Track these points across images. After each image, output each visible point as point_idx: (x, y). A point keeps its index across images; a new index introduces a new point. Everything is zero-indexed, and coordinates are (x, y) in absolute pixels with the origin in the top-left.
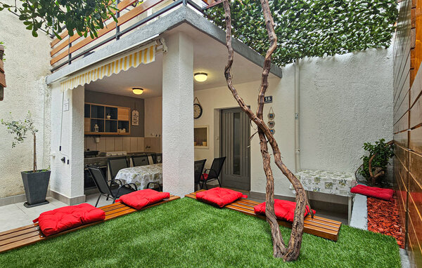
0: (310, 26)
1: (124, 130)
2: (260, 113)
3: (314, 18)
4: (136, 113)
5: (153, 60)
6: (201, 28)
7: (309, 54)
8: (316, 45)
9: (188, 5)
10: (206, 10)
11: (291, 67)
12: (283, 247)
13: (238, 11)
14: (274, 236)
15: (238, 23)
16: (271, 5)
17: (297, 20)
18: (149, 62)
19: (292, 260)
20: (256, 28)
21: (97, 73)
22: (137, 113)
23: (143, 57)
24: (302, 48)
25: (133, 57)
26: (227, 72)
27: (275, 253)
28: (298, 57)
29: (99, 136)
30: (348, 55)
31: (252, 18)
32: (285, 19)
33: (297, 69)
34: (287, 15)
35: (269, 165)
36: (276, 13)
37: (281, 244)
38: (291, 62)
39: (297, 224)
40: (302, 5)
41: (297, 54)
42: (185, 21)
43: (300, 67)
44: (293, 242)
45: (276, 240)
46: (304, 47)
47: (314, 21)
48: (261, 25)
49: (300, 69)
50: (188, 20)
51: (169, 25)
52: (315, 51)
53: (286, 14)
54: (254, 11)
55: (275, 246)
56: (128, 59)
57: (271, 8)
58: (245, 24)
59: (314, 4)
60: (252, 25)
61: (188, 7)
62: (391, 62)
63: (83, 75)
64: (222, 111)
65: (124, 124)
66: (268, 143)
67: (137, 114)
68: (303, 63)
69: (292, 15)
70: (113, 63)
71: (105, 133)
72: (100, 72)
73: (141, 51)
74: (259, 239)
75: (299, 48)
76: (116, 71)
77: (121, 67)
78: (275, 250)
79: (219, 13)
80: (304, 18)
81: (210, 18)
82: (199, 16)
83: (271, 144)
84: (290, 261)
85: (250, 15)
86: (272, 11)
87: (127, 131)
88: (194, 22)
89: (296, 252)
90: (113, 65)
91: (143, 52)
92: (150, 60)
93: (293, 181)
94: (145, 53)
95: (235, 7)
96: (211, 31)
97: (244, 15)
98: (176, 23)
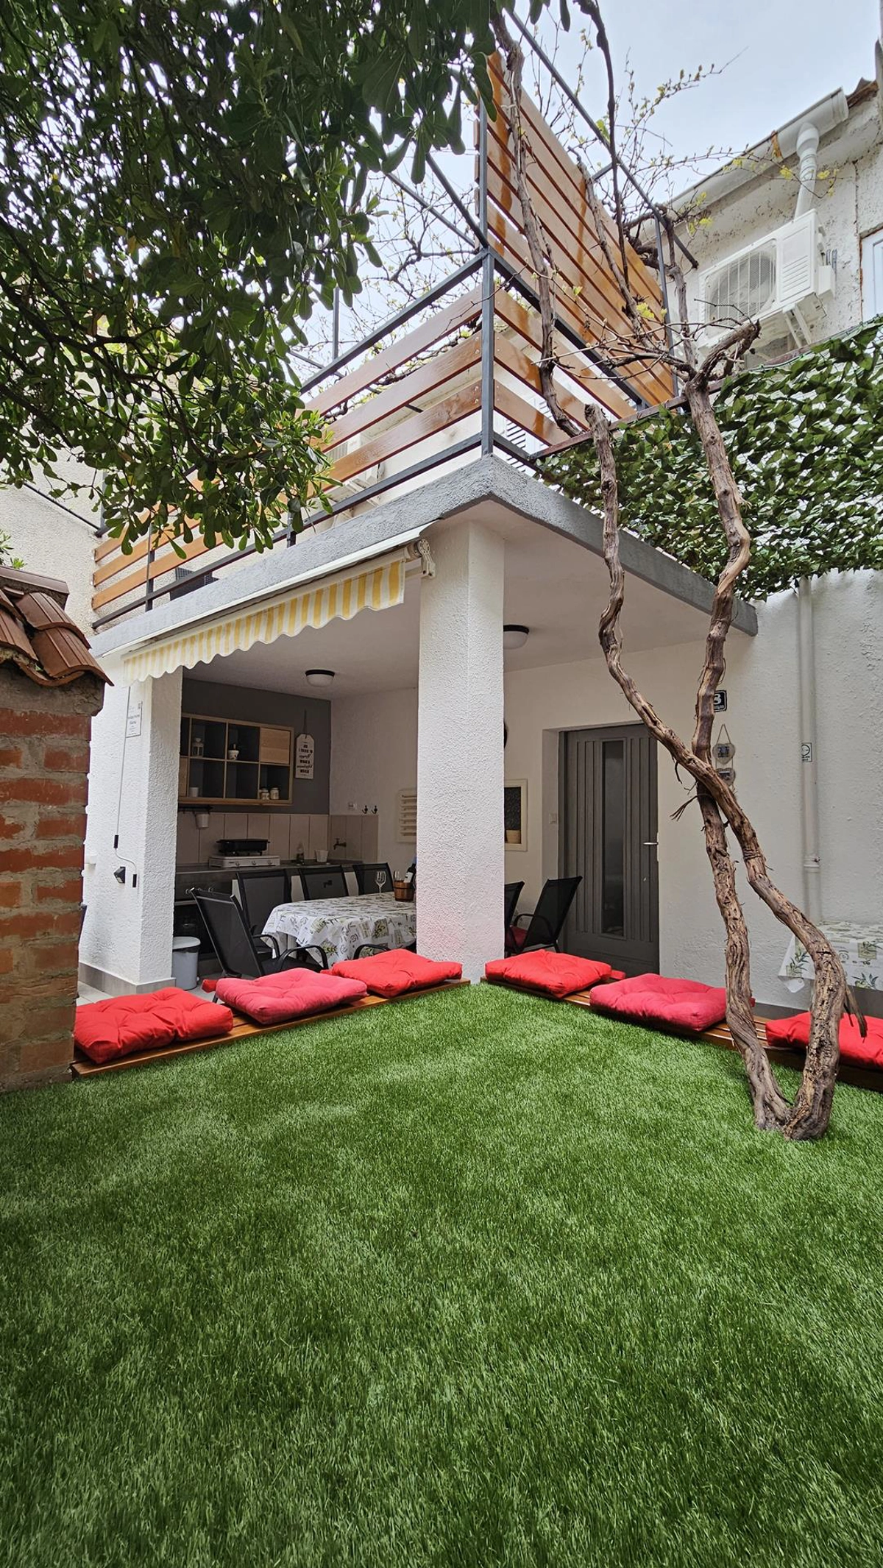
0: (843, 489)
1: (275, 791)
2: (704, 743)
3: (855, 467)
4: (307, 741)
5: (400, 599)
6: (532, 512)
7: (842, 564)
8: (864, 539)
9: (497, 451)
10: (543, 459)
11: (786, 603)
12: (780, 1107)
13: (635, 459)
14: (755, 1078)
15: (630, 489)
16: (729, 441)
17: (804, 473)
18: (385, 604)
19: (807, 1137)
20: (683, 501)
21: (232, 633)
22: (310, 741)
23: (369, 592)
24: (819, 547)
25: (340, 590)
26: (608, 629)
27: (761, 1121)
28: (805, 571)
29: (208, 809)
31: (672, 476)
32: (769, 474)
33: (806, 609)
34: (776, 465)
35: (732, 889)
36: (742, 459)
37: (776, 1098)
38: (785, 586)
39: (821, 1045)
40: (820, 437)
41: (804, 564)
42: (491, 496)
43: (814, 602)
44: (810, 1092)
45: (760, 1089)
46: (825, 544)
47: (858, 474)
48: (698, 492)
49: (814, 607)
50: (497, 493)
51: (444, 506)
52: (863, 553)
53: (772, 460)
54: (680, 459)
55: (759, 1104)
56: (326, 596)
57: (728, 449)
58: (652, 489)
59: (854, 433)
60: (671, 492)
61: (497, 459)
63: (193, 639)
64: (566, 735)
65: (276, 776)
66: (729, 830)
67: (311, 747)
68: (822, 591)
69: (791, 463)
70: (281, 607)
71: (224, 800)
72: (243, 632)
73: (364, 576)
74: (710, 1087)
75: (811, 548)
76: (291, 627)
77: (305, 619)
78: (760, 1113)
79: (577, 465)
80: (827, 471)
81: (549, 477)
82: (525, 480)
83: (738, 832)
84: (803, 1138)
85: (668, 468)
86: (732, 457)
87: (283, 796)
88: (513, 497)
89: (820, 1119)
90: (281, 613)
91: (371, 579)
92: (389, 600)
93: (804, 933)
94: (377, 582)
95: (625, 448)
96: (554, 515)
97: (651, 468)
98: (465, 501)
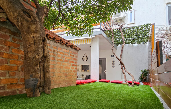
2: (121, 59)
5: (91, 43)
10: (104, 31)
11: (119, 46)
25: (82, 41)
26: (112, 48)
30: (136, 45)
51: (96, 34)
52: (128, 43)
62: (147, 48)
94: (88, 41)
98: (99, 34)
